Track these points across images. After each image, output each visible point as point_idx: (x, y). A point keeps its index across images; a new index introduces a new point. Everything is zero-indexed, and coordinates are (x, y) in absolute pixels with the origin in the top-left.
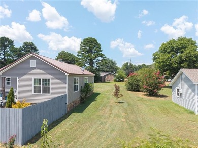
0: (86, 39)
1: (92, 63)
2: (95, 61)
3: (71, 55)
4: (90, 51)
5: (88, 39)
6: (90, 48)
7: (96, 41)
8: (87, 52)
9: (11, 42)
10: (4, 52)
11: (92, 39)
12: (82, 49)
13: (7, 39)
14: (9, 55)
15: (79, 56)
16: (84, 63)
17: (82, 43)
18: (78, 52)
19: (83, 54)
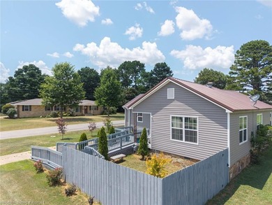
0: (245, 45)
1: (257, 84)
2: (263, 80)
3: (217, 74)
4: (255, 63)
5: (249, 44)
6: (254, 58)
7: (266, 44)
8: (248, 66)
9: (142, 66)
10: (135, 78)
11: (258, 42)
12: (238, 62)
14: (140, 81)
15: (233, 73)
16: (243, 86)
17: (238, 52)
18: (231, 68)
19: (240, 70)
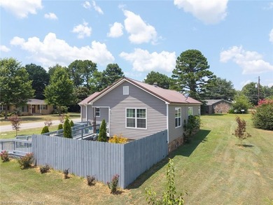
0: (184, 53)
1: (193, 86)
2: (197, 82)
3: (162, 76)
4: (191, 69)
5: (187, 52)
6: (190, 64)
7: (199, 53)
8: (187, 70)
9: (94, 66)
10: (87, 77)
11: (193, 51)
12: (178, 67)
13: (89, 63)
14: (93, 81)
15: (175, 77)
16: (182, 87)
17: (178, 58)
18: (173, 72)
19: (180, 73)
